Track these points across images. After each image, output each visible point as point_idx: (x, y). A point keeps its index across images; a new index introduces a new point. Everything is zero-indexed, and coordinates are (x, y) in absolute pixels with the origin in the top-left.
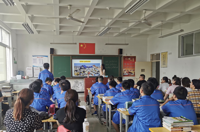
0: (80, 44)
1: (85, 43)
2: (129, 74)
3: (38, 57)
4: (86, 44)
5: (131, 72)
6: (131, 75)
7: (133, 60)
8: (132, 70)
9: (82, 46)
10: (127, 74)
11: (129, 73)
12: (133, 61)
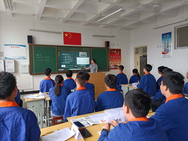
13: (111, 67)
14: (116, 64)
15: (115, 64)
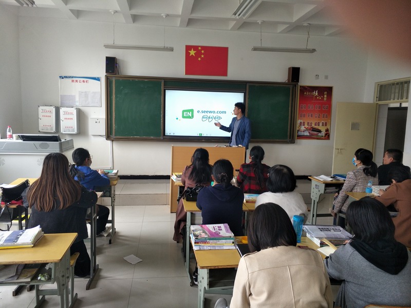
0: (188, 48)
1: (201, 47)
2: (312, 135)
3: (75, 79)
4: (203, 48)
5: (317, 127)
6: (317, 135)
7: (325, 96)
8: (321, 124)
9: (192, 53)
10: (307, 134)
11: (313, 131)
12: (325, 99)
13: (301, 133)
14: (315, 125)
15: (313, 125)
